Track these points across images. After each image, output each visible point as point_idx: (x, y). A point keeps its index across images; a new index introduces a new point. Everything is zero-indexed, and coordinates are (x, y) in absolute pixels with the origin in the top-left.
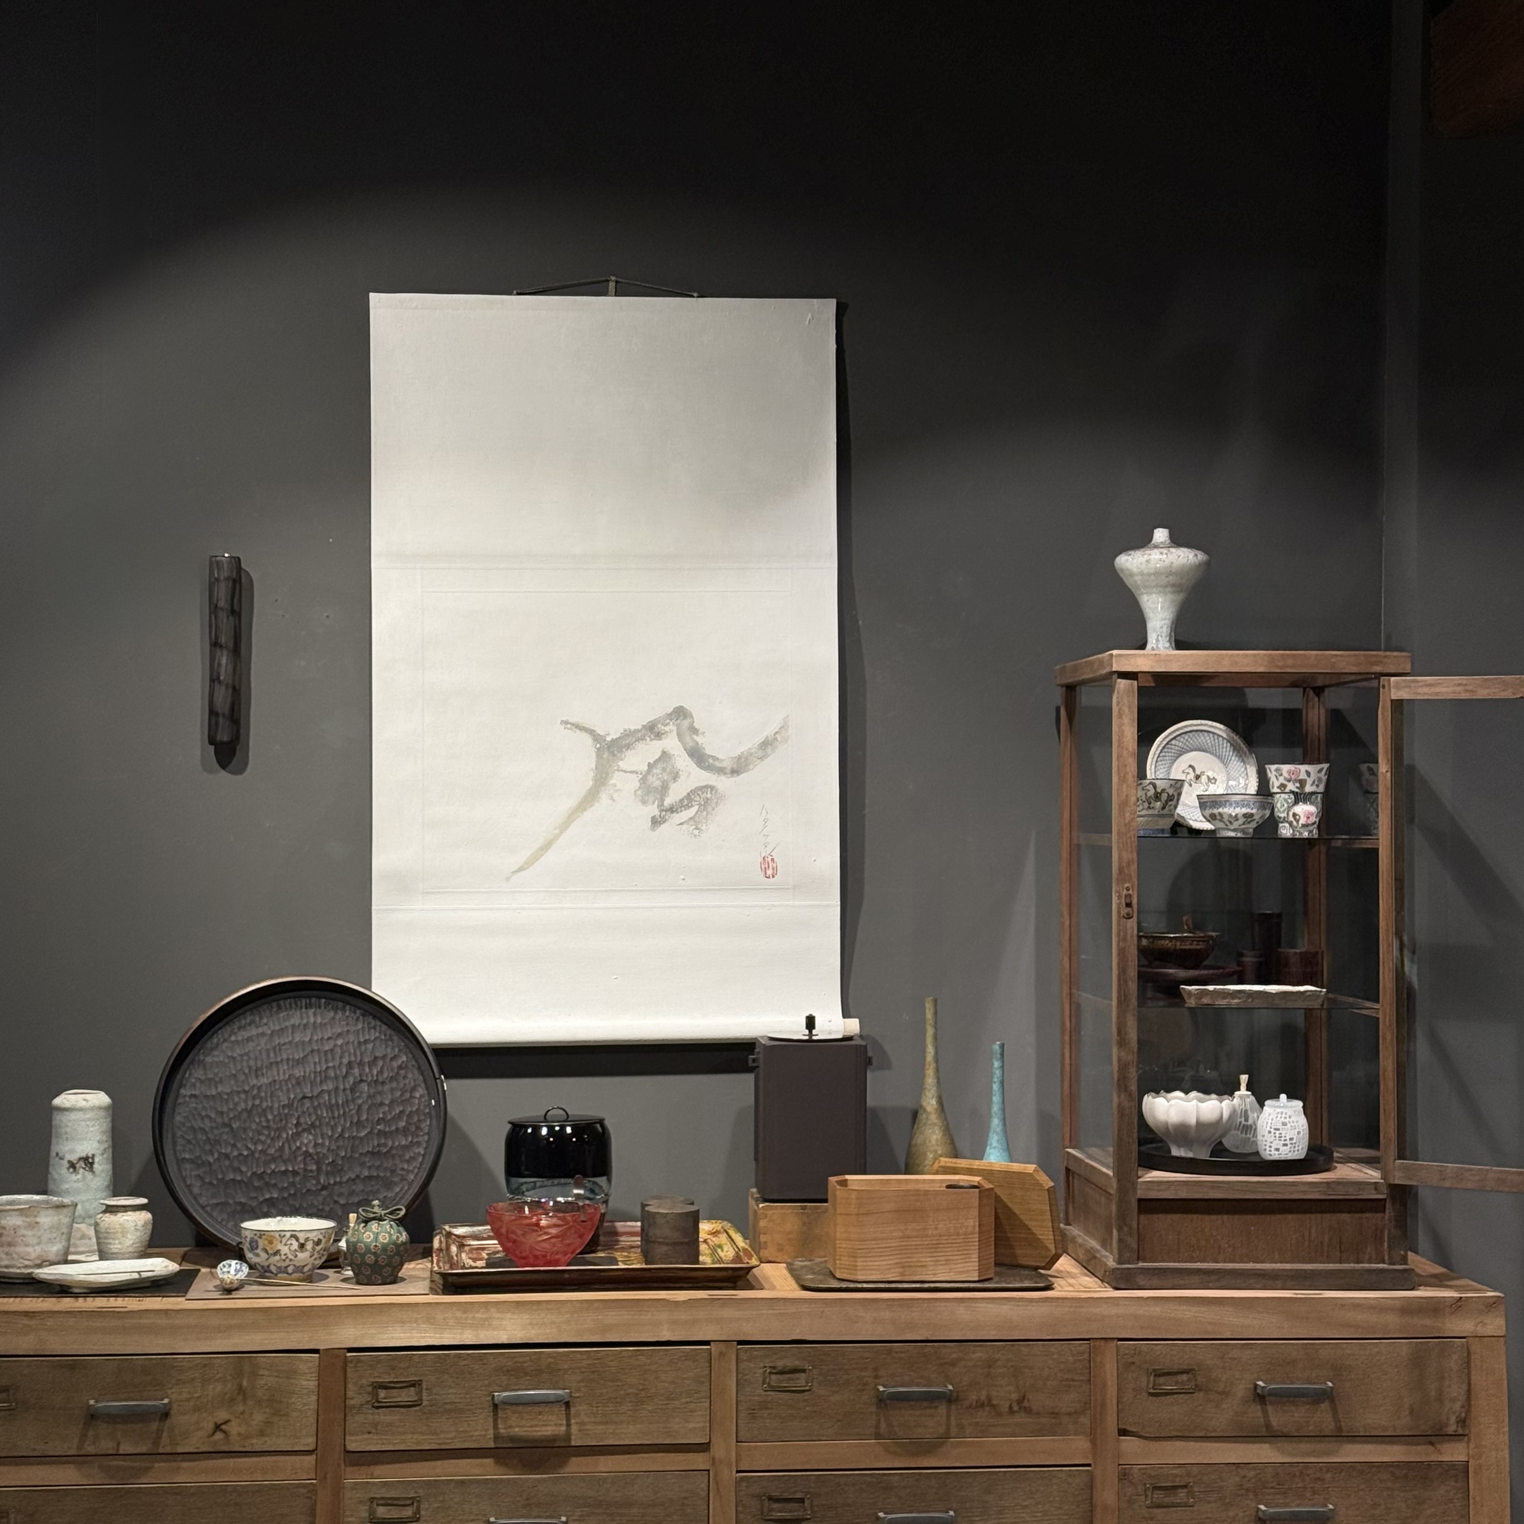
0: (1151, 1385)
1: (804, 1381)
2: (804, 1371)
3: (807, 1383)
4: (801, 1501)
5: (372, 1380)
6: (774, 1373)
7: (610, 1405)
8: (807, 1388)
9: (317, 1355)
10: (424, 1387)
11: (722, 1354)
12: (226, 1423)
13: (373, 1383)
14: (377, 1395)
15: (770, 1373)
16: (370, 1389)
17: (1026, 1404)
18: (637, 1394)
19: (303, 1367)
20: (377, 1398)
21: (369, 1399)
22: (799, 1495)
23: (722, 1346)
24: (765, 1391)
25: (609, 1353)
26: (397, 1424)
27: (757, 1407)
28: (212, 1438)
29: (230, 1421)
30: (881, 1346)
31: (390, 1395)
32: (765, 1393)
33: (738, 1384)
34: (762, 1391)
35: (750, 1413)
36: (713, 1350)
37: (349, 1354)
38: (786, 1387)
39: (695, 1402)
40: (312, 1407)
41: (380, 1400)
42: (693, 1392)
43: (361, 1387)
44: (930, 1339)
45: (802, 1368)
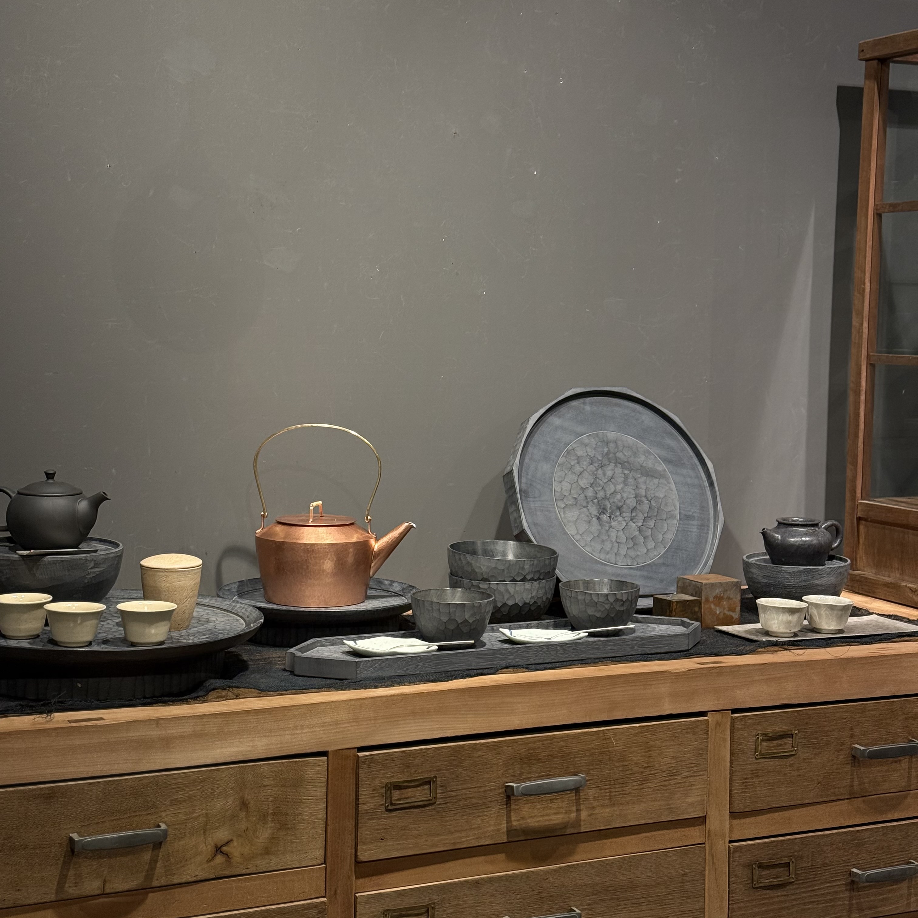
1: (790, 746)
2: (792, 736)
3: (793, 747)
4: (788, 865)
5: (386, 780)
6: (766, 740)
7: (617, 786)
8: (793, 753)
9: (325, 758)
10: (439, 783)
11: (718, 724)
12: (227, 843)
13: (387, 784)
14: (391, 797)
15: (763, 740)
16: (383, 790)
18: (642, 773)
19: (310, 773)
20: (391, 801)
21: (383, 802)
22: (785, 860)
23: (718, 716)
24: (757, 759)
25: (617, 731)
26: (412, 826)
27: (749, 776)
28: (212, 863)
29: (231, 840)
30: (856, 705)
31: (403, 796)
32: (756, 761)
33: (732, 754)
34: (754, 759)
35: (743, 783)
36: (710, 720)
37: (361, 754)
38: (775, 753)
39: (695, 776)
40: (320, 816)
41: (394, 802)
42: (692, 765)
43: (374, 790)
44: (896, 694)
45: (790, 733)
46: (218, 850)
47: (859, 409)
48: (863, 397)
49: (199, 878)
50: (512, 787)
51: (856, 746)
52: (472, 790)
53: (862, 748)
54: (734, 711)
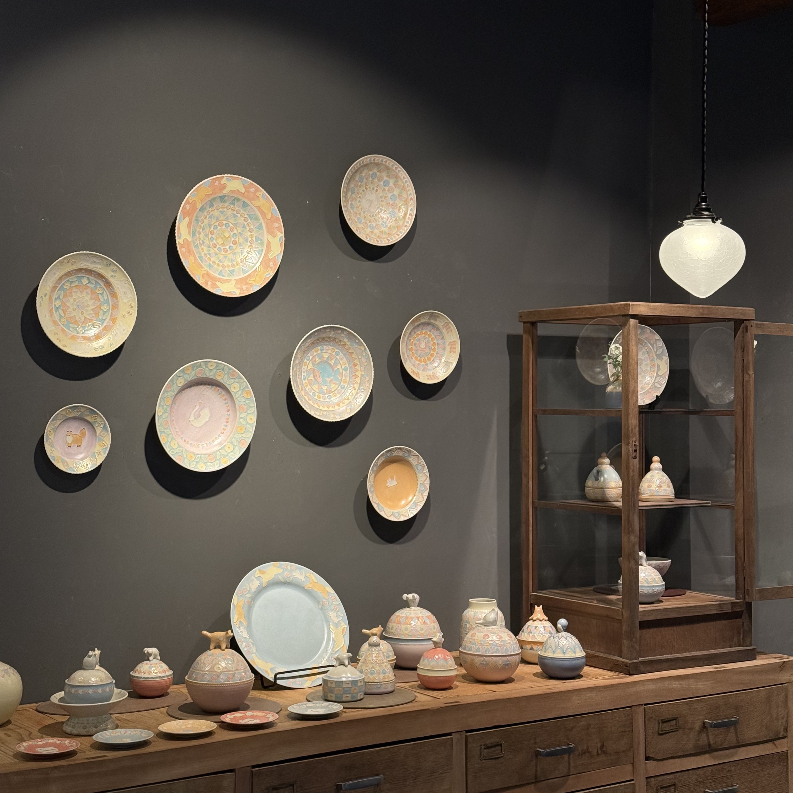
0: (660, 730)
2: (501, 745)
3: (501, 752)
5: (268, 785)
7: (401, 781)
8: (502, 755)
9: (234, 773)
10: (298, 785)
11: (458, 740)
15: (485, 748)
17: (604, 749)
18: (415, 772)
19: (225, 783)
23: (458, 735)
24: (481, 760)
27: (477, 771)
30: (538, 724)
33: (466, 758)
34: (480, 761)
35: (473, 775)
36: (454, 738)
37: (254, 770)
38: (492, 756)
39: (446, 773)
42: (444, 766)
43: (261, 791)
44: (560, 716)
45: (500, 743)
47: (529, 534)
48: (531, 528)
50: (341, 785)
51: (538, 749)
53: (542, 751)
54: (468, 731)
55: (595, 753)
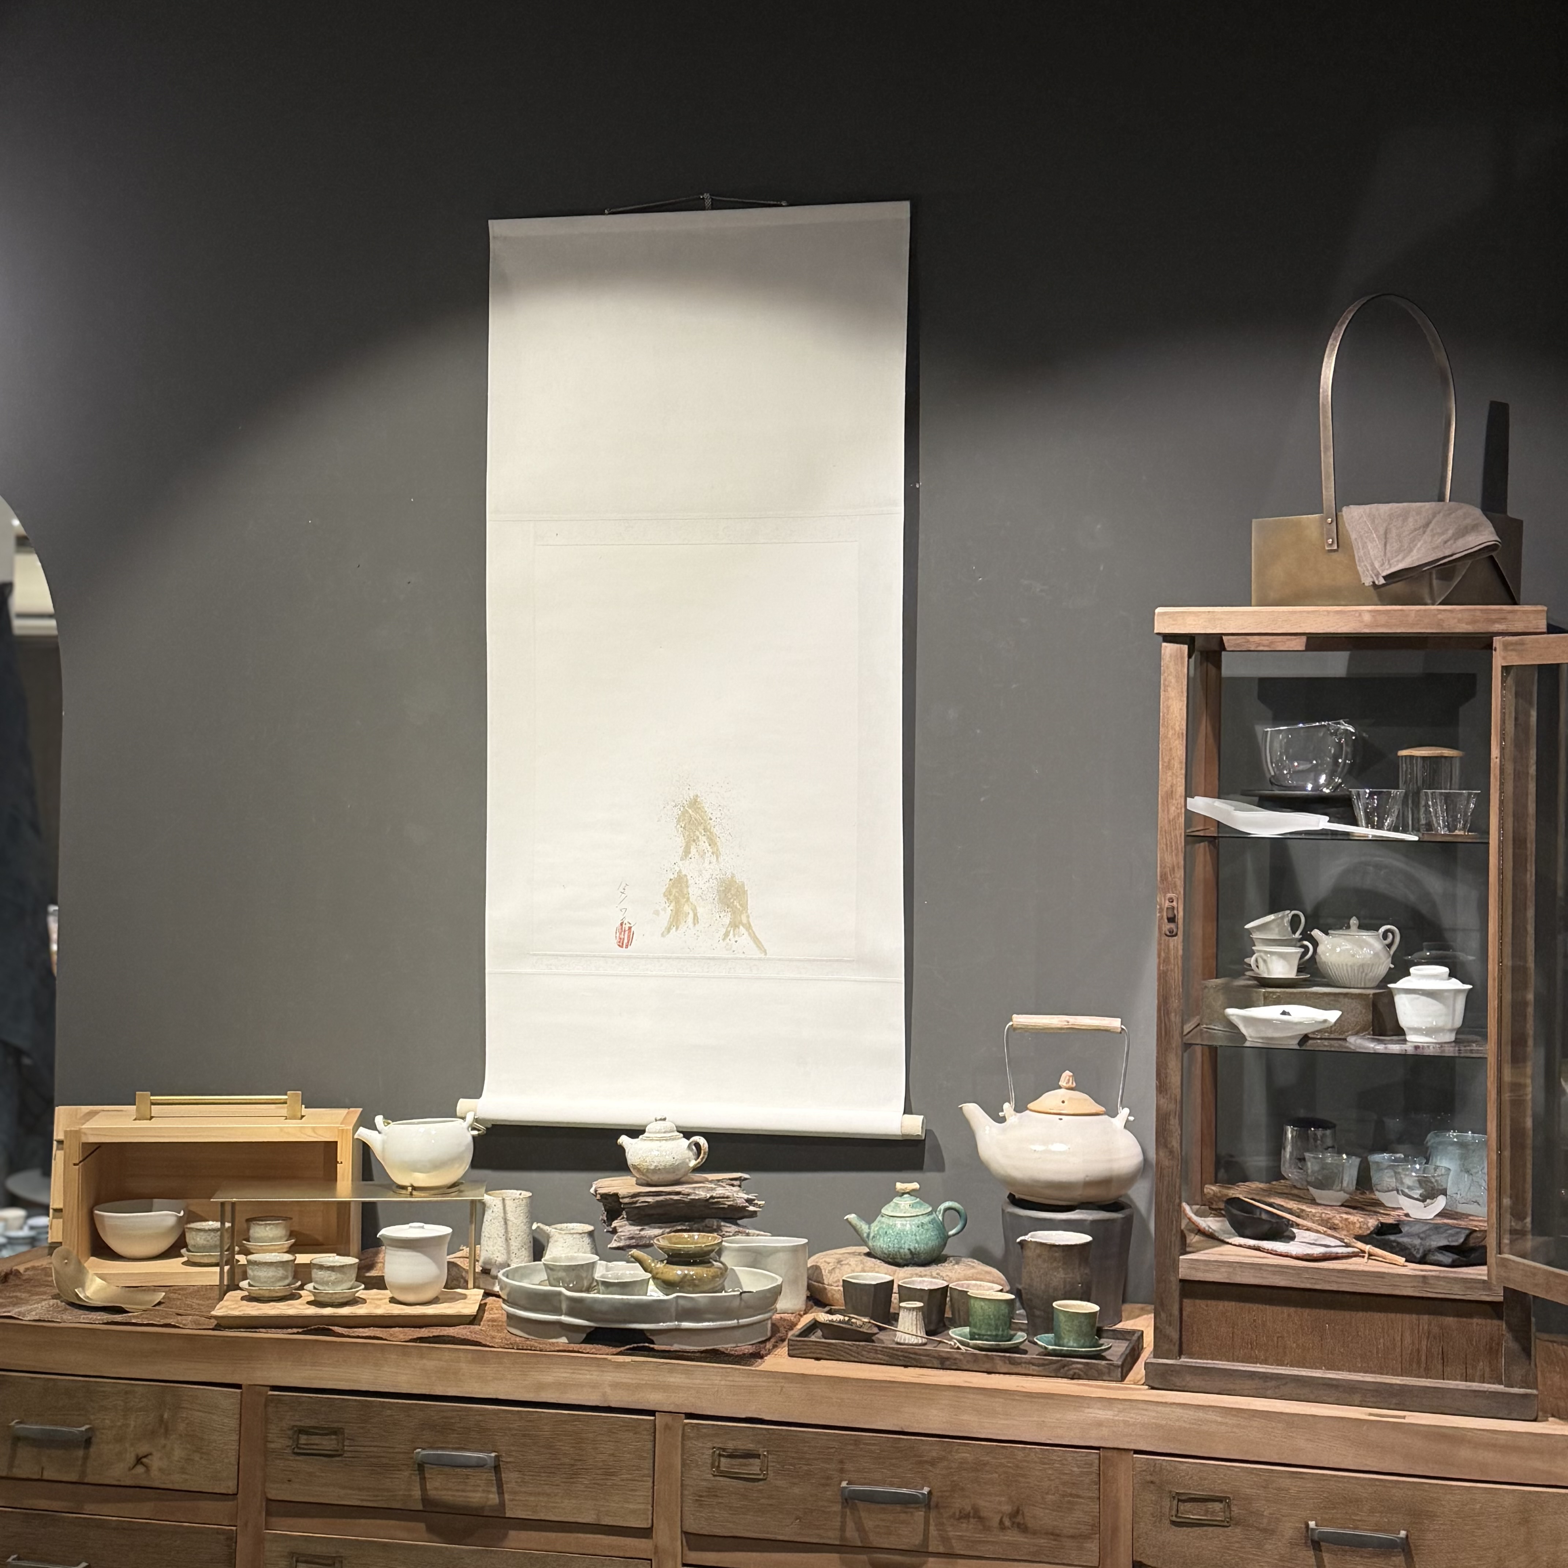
0: (1173, 1512)
1: (758, 1468)
2: (758, 1456)
3: (762, 1470)
5: (293, 1423)
6: (723, 1456)
7: (543, 1475)
8: (761, 1477)
9: (239, 1391)
10: (345, 1435)
11: (667, 1427)
12: (145, 1457)
13: (294, 1426)
14: (298, 1439)
15: (720, 1455)
16: (290, 1433)
17: (1019, 1519)
18: (573, 1465)
19: (224, 1402)
20: (298, 1443)
21: (290, 1444)
23: (668, 1418)
24: (714, 1476)
25: (543, 1415)
26: (318, 1474)
27: (705, 1494)
28: (133, 1472)
29: (151, 1454)
30: (852, 1435)
31: (309, 1442)
32: (713, 1478)
33: (684, 1464)
34: (711, 1476)
35: (697, 1500)
36: (657, 1421)
37: (269, 1393)
38: (739, 1473)
40: (233, 1447)
41: (299, 1446)
42: (634, 1468)
43: (282, 1430)
45: (756, 1452)
46: (139, 1461)
49: (123, 1483)
52: (380, 1449)
54: (689, 1416)
55: (995, 1522)
